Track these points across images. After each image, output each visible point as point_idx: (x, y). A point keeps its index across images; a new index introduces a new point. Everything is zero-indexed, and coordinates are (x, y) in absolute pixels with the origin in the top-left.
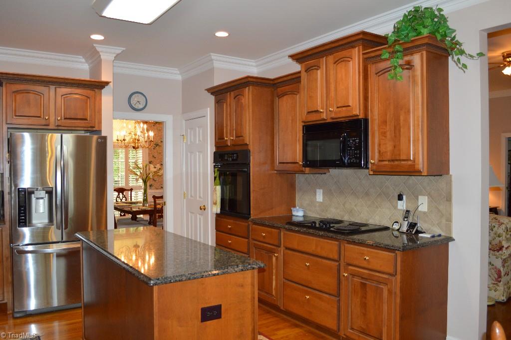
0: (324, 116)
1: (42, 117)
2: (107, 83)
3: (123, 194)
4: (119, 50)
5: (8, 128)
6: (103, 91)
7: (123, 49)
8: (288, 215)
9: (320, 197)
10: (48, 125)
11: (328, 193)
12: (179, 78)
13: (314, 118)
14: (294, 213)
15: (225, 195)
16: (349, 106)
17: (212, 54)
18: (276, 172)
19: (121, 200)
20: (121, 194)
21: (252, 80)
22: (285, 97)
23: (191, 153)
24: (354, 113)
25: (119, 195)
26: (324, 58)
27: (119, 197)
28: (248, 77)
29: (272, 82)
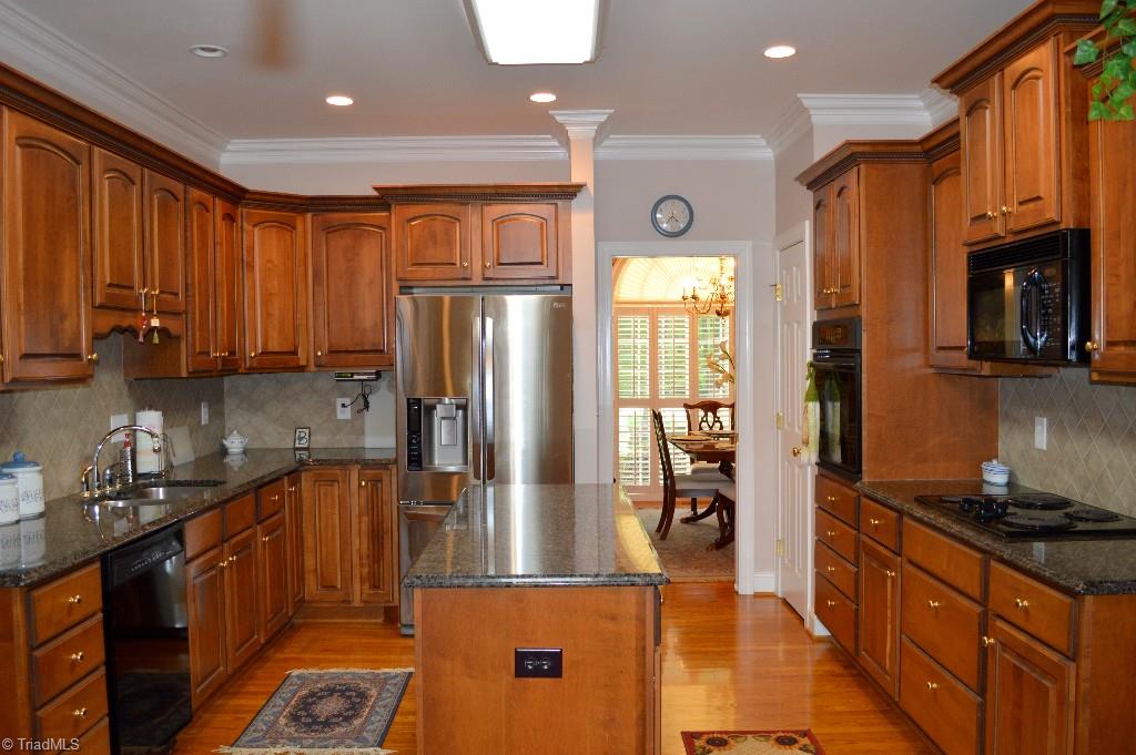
0: (998, 229)
1: (458, 263)
2: (580, 187)
3: (715, 416)
4: (601, 116)
5: (401, 287)
6: (574, 202)
7: (608, 111)
8: (974, 479)
9: (1041, 437)
10: (470, 279)
11: (1056, 428)
12: (768, 154)
13: (982, 232)
14: (987, 477)
15: (830, 424)
16: (1039, 198)
17: (799, 95)
18: (931, 371)
19: (711, 428)
20: (710, 414)
21: (861, 149)
22: (945, 182)
23: (788, 324)
24: (1048, 216)
25: (706, 415)
26: (996, 78)
27: (707, 421)
28: (849, 144)
29: (919, 148)
